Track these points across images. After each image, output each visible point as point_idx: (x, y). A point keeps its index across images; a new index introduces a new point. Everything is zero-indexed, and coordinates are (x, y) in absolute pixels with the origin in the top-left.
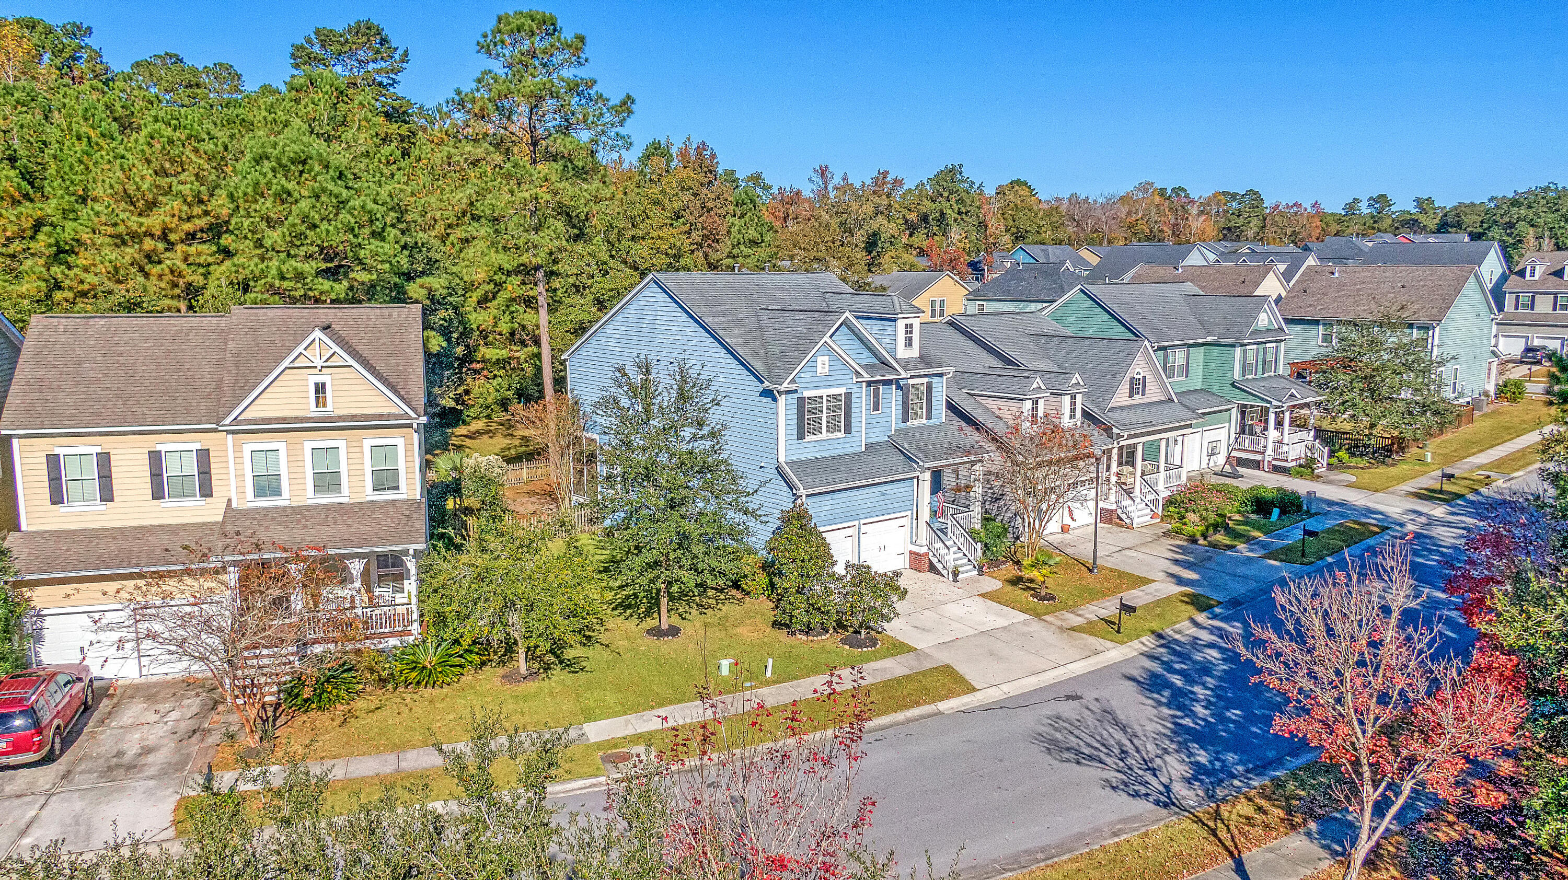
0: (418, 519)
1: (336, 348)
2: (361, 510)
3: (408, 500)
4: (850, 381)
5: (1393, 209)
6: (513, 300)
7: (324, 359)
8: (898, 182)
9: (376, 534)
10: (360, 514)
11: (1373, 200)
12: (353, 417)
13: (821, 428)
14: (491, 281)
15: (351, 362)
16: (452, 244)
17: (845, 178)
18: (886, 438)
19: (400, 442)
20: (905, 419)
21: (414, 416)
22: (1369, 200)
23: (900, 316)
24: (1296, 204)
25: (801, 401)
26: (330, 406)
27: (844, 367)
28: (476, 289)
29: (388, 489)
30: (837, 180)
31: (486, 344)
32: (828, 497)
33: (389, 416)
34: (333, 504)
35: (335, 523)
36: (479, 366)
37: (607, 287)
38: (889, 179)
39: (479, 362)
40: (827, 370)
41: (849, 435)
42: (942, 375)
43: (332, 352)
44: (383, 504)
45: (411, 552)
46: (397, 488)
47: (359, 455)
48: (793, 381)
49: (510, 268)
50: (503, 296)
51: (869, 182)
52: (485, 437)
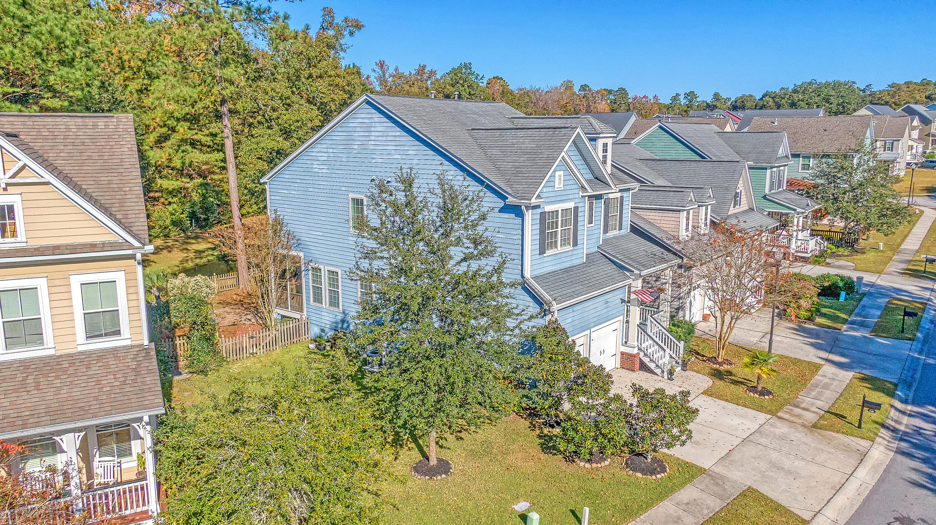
0: (150, 372)
1: (25, 160)
2: (72, 364)
3: (132, 347)
4: (577, 196)
5: (698, 99)
6: (182, 140)
7: (10, 173)
8: (433, 73)
9: (96, 398)
10: (71, 370)
11: (687, 95)
12: (55, 249)
13: (556, 242)
14: (165, 125)
15: (48, 177)
16: (131, 92)
17: (396, 69)
18: (596, 249)
19: (120, 277)
20: (606, 231)
21: (136, 244)
22: (685, 94)
23: (601, 135)
24: (645, 97)
25: (543, 215)
26: (22, 235)
27: (573, 182)
28: (152, 132)
29: (106, 335)
30: (391, 70)
31: (161, 177)
32: (570, 310)
33: (104, 246)
34: (32, 360)
35: (37, 386)
36: (157, 195)
37: (293, 119)
38: (426, 70)
39: (157, 191)
40: (562, 186)
41: (575, 248)
42: (628, 190)
43: (21, 164)
44: (101, 355)
45: (146, 419)
46: (118, 333)
47: (65, 296)
48: (539, 197)
49: (179, 116)
50: (175, 139)
51: (414, 72)
52: (165, 251)
